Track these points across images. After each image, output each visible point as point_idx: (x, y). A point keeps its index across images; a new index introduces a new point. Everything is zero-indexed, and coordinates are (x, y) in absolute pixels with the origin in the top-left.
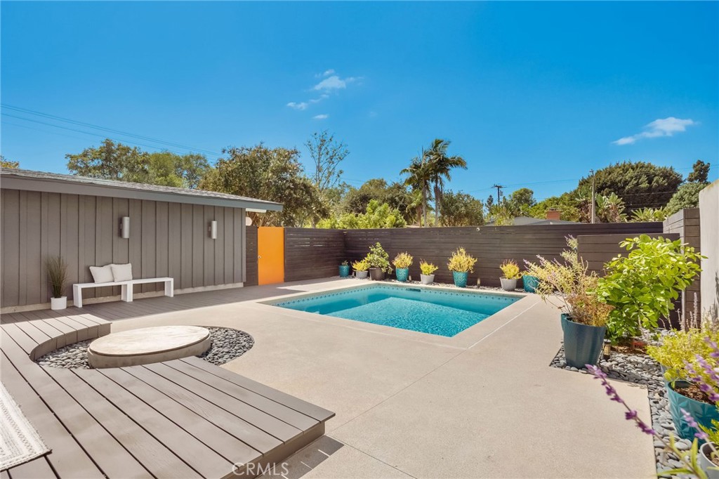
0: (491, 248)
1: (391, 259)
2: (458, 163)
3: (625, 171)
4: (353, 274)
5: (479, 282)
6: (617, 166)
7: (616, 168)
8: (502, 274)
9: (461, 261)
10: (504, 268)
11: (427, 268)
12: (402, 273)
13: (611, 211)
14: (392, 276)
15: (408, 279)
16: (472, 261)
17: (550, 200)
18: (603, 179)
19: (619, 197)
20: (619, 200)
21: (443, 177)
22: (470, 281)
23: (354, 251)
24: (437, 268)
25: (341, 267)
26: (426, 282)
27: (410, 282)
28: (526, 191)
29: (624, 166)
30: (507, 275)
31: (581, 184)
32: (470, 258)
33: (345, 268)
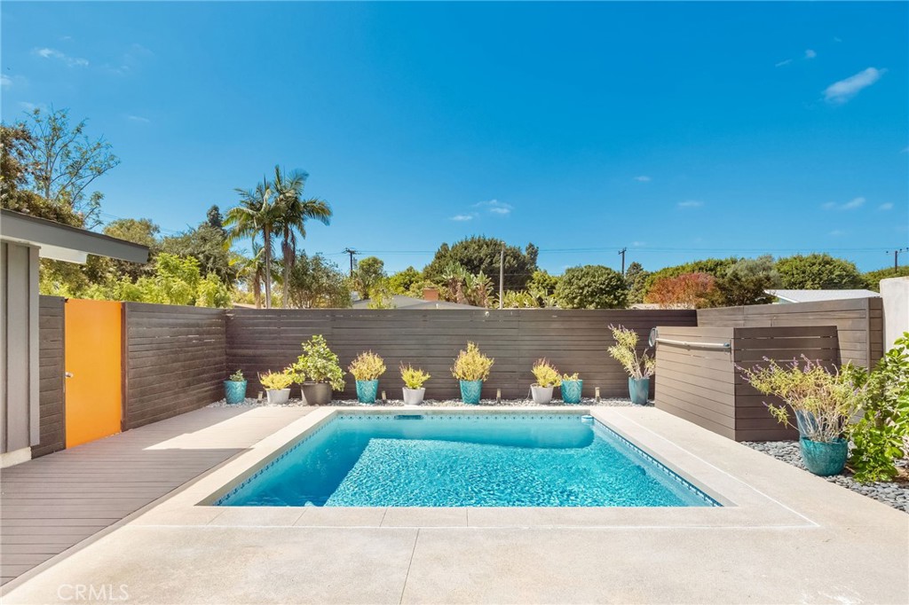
0: (505, 343)
1: (345, 363)
2: (320, 212)
3: (480, 247)
4: (260, 396)
5: (499, 395)
6: (473, 241)
7: (471, 242)
8: (534, 379)
9: (472, 363)
10: (536, 371)
11: (413, 378)
12: (367, 388)
13: (480, 293)
14: (348, 393)
15: (381, 398)
16: (489, 363)
17: (401, 275)
18: (459, 255)
19: (488, 278)
20: (488, 280)
21: (294, 229)
22: (486, 394)
23: (250, 352)
24: (428, 376)
25: (229, 383)
26: (416, 401)
27: (384, 403)
28: (375, 261)
29: (479, 241)
30: (541, 381)
31: (438, 258)
32: (483, 359)
33: (238, 385)
